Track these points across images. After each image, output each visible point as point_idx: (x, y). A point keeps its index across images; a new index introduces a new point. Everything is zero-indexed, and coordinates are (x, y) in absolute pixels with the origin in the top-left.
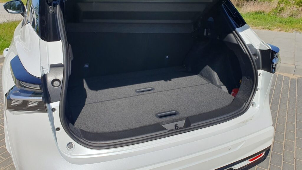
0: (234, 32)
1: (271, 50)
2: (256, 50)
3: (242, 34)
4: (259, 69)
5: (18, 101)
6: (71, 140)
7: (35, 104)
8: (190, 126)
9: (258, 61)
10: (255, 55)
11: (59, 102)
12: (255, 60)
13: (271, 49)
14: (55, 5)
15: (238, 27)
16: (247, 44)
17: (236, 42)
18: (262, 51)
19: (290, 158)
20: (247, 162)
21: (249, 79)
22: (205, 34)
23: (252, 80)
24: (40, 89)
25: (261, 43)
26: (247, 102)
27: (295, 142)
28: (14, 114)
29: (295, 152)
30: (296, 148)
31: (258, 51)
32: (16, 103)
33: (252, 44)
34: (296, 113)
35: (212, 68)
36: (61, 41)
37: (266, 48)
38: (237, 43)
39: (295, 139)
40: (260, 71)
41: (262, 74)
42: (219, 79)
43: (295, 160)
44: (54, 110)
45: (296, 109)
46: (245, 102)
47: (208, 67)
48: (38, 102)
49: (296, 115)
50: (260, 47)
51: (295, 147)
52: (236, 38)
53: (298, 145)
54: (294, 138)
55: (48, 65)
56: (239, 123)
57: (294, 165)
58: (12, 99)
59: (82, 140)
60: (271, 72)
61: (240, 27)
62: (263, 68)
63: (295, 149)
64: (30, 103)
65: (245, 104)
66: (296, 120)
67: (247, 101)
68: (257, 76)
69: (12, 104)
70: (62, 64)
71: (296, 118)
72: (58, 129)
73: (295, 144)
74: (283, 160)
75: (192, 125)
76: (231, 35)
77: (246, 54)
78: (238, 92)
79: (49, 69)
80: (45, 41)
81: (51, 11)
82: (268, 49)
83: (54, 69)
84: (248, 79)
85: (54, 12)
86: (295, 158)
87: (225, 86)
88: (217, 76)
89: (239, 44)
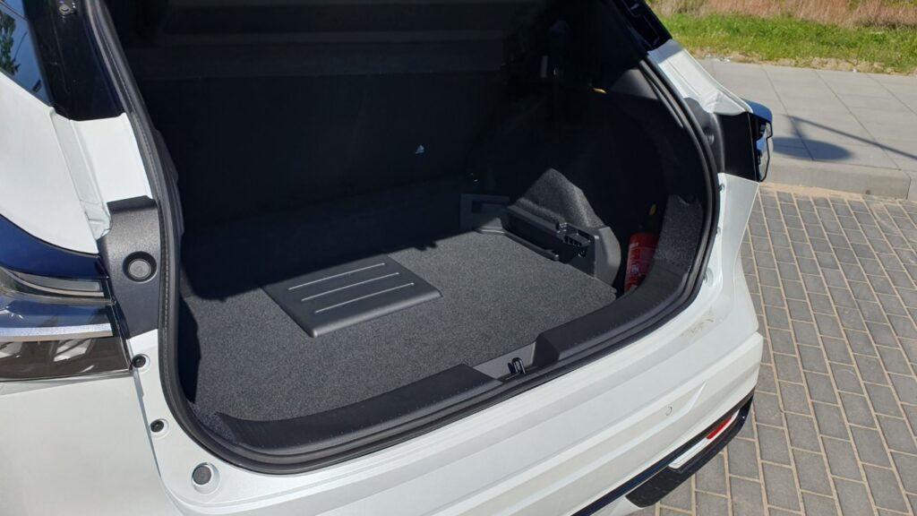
0: (643, 63)
1: (750, 114)
2: (707, 115)
3: (664, 67)
4: (719, 171)
6: (205, 457)
7: (81, 350)
8: (555, 360)
9: (715, 146)
10: (708, 129)
11: (155, 332)
12: (711, 147)
13: (752, 111)
15: (650, 50)
16: (686, 99)
17: (653, 96)
18: (723, 118)
19: (770, 411)
20: (704, 443)
21: (689, 202)
22: (544, 74)
23: (700, 206)
24: (102, 294)
25: (719, 95)
26: (690, 273)
27: (773, 365)
29: (779, 394)
30: (779, 383)
31: (713, 119)
33: (695, 99)
34: (759, 285)
35: (569, 179)
36: (124, 115)
37: (735, 109)
38: (655, 98)
39: (772, 356)
40: (723, 178)
41: (726, 185)
42: (590, 207)
43: (783, 415)
44: (139, 361)
45: (757, 275)
46: (686, 270)
47: (552, 173)
48: (87, 343)
49: (760, 291)
50: (716, 105)
51: (776, 380)
52: (649, 83)
53: (782, 374)
54: (769, 356)
55: (100, 205)
56: (682, 335)
57: (785, 429)
59: (239, 451)
60: (753, 179)
61: (654, 49)
62: (730, 169)
63: (777, 385)
64: (61, 349)
65: (686, 277)
66: (763, 305)
67: (692, 267)
68: (716, 188)
70: (146, 197)
71: (761, 298)
72: (157, 426)
73: (774, 370)
74: (756, 422)
75: (561, 357)
76: (636, 74)
77: (685, 130)
78: (660, 244)
79: (107, 219)
80: (70, 119)
81: (64, 9)
82: (744, 110)
83: (121, 216)
84: (686, 202)
85: (76, 12)
86: (781, 406)
87: (609, 228)
88: (585, 200)
89: (660, 101)
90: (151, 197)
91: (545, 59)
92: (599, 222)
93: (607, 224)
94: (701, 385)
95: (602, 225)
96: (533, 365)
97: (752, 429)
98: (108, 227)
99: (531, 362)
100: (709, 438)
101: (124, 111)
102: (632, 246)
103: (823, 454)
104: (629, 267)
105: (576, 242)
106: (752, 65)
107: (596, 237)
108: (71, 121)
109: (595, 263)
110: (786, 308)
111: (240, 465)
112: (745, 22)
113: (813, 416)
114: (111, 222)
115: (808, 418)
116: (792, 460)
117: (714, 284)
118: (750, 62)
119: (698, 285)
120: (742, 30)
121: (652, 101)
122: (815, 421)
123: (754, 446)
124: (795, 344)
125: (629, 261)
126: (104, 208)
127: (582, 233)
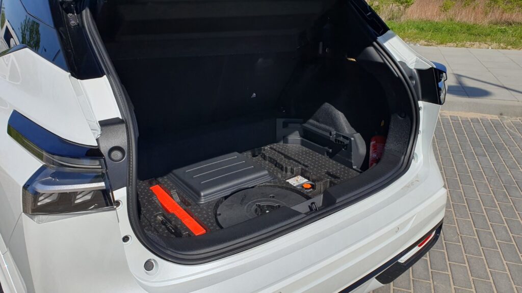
0: (375, 43)
1: (434, 68)
2: (411, 69)
3: (387, 45)
4: (419, 100)
5: (51, 195)
6: (151, 256)
7: (88, 197)
8: (334, 202)
9: (416, 86)
10: (411, 77)
11: (125, 188)
12: (414, 87)
14: (79, 12)
15: (378, 36)
16: (399, 62)
17: (381, 61)
18: (420, 71)
19: (452, 235)
20: (416, 249)
21: (403, 117)
23: (409, 119)
24: (100, 167)
25: (417, 59)
26: (405, 155)
27: (452, 210)
28: (39, 222)
29: (456, 226)
30: (456, 219)
31: (414, 72)
32: (47, 201)
33: (403, 61)
35: (336, 108)
36: (105, 76)
37: (426, 66)
38: (382, 61)
39: (452, 205)
40: (421, 104)
41: (422, 107)
42: (348, 122)
43: (460, 237)
46: (403, 154)
47: (327, 105)
48: (92, 193)
50: (416, 64)
52: (379, 53)
53: (458, 215)
54: (450, 205)
55: (95, 122)
56: (402, 189)
57: (461, 244)
58: (40, 193)
59: (169, 252)
60: (436, 103)
61: (380, 35)
62: (425, 98)
63: (455, 221)
64: (78, 196)
65: (403, 157)
67: (406, 152)
68: (417, 109)
69: (39, 204)
70: (118, 118)
72: (126, 239)
74: (445, 240)
75: (338, 201)
76: (371, 49)
77: (399, 78)
78: (387, 140)
79: (99, 130)
81: (73, 23)
82: (431, 67)
83: (105, 128)
84: (401, 117)
85: (78, 25)
86: (459, 233)
87: (359, 134)
88: (345, 119)
89: (385, 63)
90: (121, 118)
91: (321, 44)
92: (354, 131)
93: (358, 132)
94: (414, 216)
95: (355, 132)
96: (322, 206)
97: (443, 245)
98: (100, 134)
99: (321, 205)
100: (419, 246)
101: (105, 74)
102: (372, 143)
103: (484, 257)
104: (371, 155)
105: (341, 142)
106: (432, 47)
107: (352, 139)
108: (79, 80)
109: (352, 153)
110: (458, 178)
111: (170, 259)
112: (426, 24)
113: (476, 237)
114: (102, 130)
115: (474, 238)
116: (466, 261)
117: (419, 161)
118: (431, 46)
119: (410, 161)
120: (425, 29)
121: (380, 63)
122: (478, 240)
123: (445, 254)
124: (464, 198)
125: (371, 151)
126: (97, 124)
127: (344, 137)
